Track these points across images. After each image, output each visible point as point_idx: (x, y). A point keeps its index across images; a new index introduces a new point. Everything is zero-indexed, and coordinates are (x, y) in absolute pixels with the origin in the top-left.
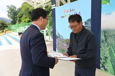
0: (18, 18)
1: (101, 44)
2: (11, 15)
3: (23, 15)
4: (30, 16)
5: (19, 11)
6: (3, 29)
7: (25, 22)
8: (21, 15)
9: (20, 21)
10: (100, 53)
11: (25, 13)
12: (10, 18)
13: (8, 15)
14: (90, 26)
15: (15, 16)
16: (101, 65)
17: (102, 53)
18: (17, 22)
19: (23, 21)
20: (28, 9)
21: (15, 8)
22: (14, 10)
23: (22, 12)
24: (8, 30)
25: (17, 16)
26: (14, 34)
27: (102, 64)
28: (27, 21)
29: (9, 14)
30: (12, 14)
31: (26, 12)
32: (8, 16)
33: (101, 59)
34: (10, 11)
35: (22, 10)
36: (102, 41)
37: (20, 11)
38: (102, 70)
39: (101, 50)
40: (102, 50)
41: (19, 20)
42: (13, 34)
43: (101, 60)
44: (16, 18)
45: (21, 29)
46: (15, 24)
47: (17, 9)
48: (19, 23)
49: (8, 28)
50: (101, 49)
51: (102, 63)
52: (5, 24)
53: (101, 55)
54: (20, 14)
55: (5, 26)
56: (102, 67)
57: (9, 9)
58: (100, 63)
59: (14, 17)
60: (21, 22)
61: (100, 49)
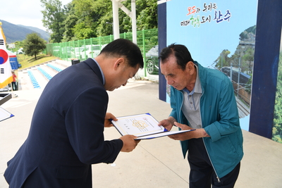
0: (65, 27)
1: (278, 84)
2: (50, 21)
3: (77, 20)
4: (93, 23)
5: (68, 12)
6: (36, 53)
7: (83, 36)
8: (71, 21)
9: (70, 35)
10: (274, 104)
11: (82, 15)
13: (44, 21)
14: (254, 43)
15: (60, 24)
16: (274, 130)
17: (279, 104)
18: (64, 37)
19: (78, 34)
20: (89, 6)
21: (59, 3)
22: (56, 10)
23: (76, 13)
24: (45, 55)
25: (63, 24)
26: (62, 65)
27: (278, 129)
28: (86, 35)
29: (46, 19)
30: (52, 19)
31: (85, 12)
32: (43, 24)
33: (277, 117)
34: (48, 12)
35: (75, 8)
36: (280, 77)
37: (71, 12)
38: (277, 141)
39: (277, 96)
40: (279, 96)
41: (67, 33)
42: (58, 64)
43: (275, 119)
44: (61, 29)
45: (76, 53)
46: (59, 41)
47: (62, 7)
48: (68, 39)
50: (277, 94)
51: (277, 125)
53: (276, 107)
54: (71, 19)
56: (277, 134)
57: (45, 7)
58: (273, 125)
59: (58, 24)
60: (73, 36)
61: (275, 95)
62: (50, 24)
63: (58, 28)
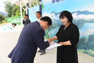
0: (13, 12)
2: (7, 10)
6: (1, 21)
7: (19, 15)
9: (15, 15)
11: (19, 8)
12: (6, 12)
13: (5, 10)
15: (11, 11)
18: (12, 15)
22: (10, 6)
23: (16, 7)
29: (6, 9)
30: (8, 9)
32: (5, 11)
34: (7, 6)
41: (14, 14)
42: (8, 24)
46: (11, 17)
48: (14, 16)
49: (5, 20)
52: (3, 17)
54: (15, 9)
55: (3, 18)
57: (6, 5)
60: (16, 15)
62: (7, 11)
63: (10, 12)
